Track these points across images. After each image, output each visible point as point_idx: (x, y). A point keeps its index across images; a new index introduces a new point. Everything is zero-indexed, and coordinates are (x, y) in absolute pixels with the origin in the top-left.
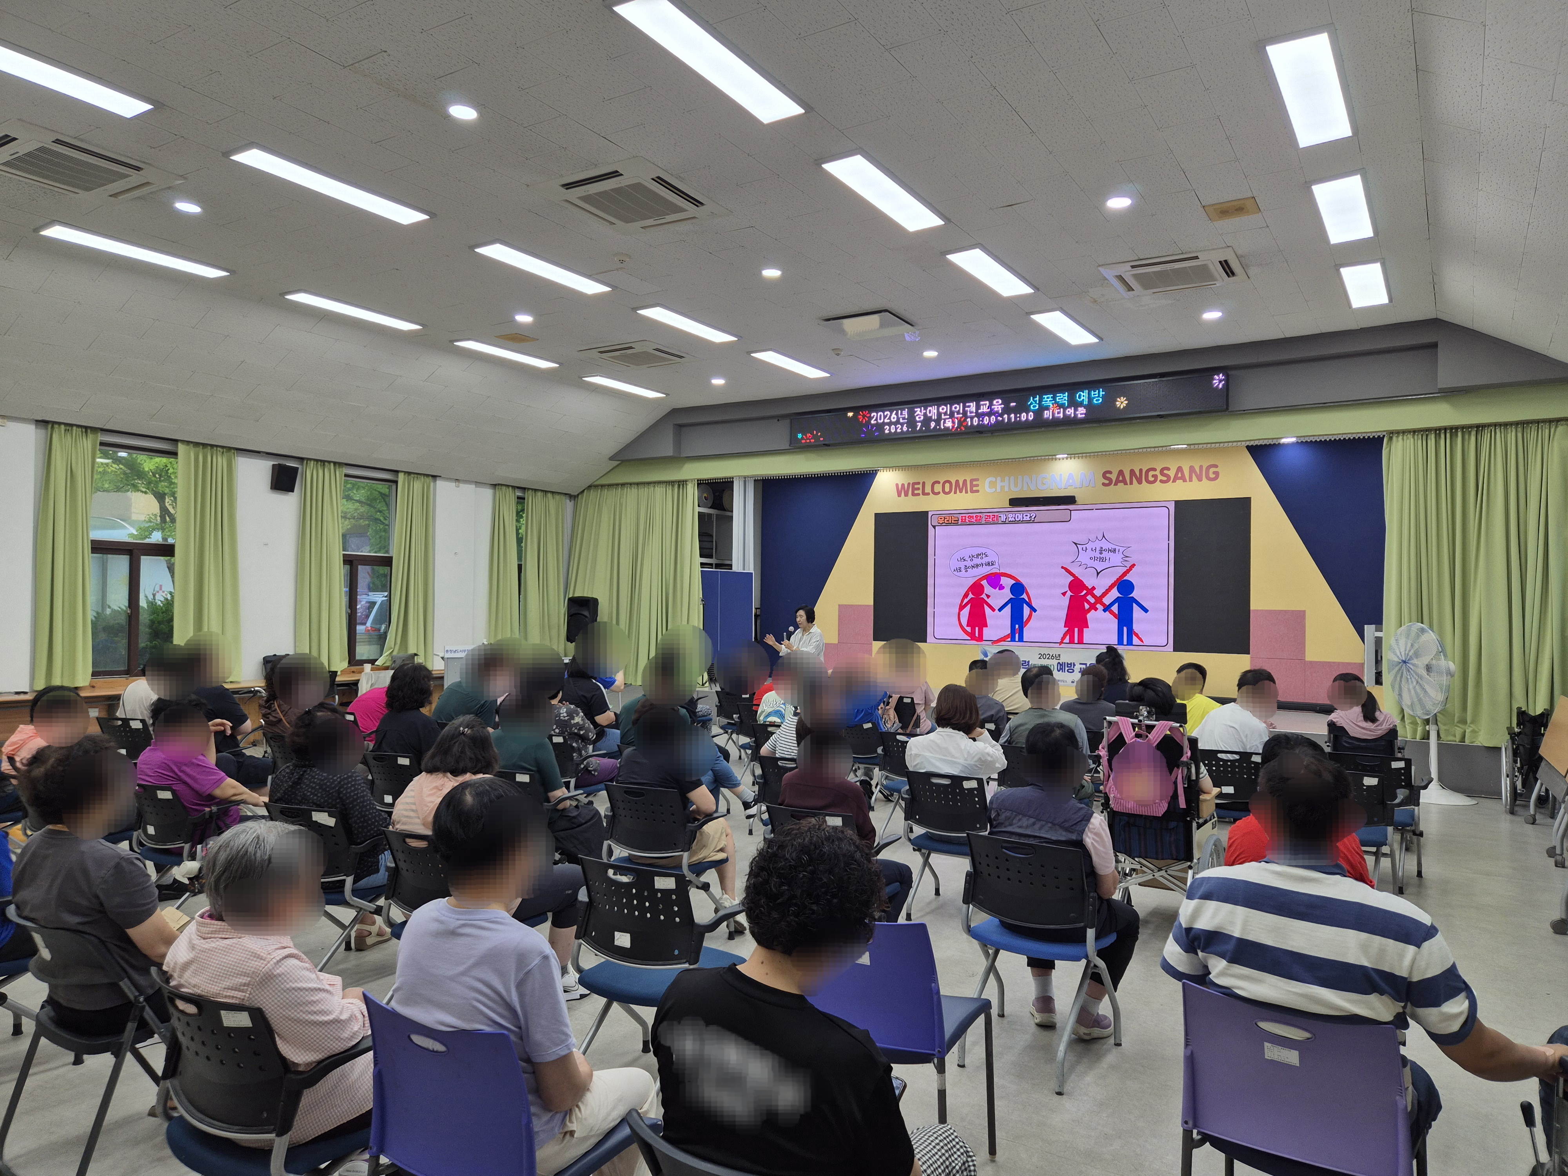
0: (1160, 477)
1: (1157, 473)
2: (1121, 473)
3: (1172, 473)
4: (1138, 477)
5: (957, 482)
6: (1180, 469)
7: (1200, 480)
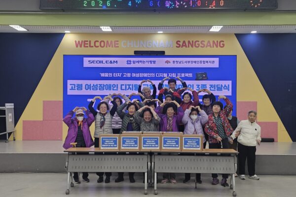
0: (201, 45)
1: (200, 43)
2: (184, 42)
3: (206, 43)
4: (191, 44)
5: (107, 41)
6: (209, 42)
7: (217, 47)
